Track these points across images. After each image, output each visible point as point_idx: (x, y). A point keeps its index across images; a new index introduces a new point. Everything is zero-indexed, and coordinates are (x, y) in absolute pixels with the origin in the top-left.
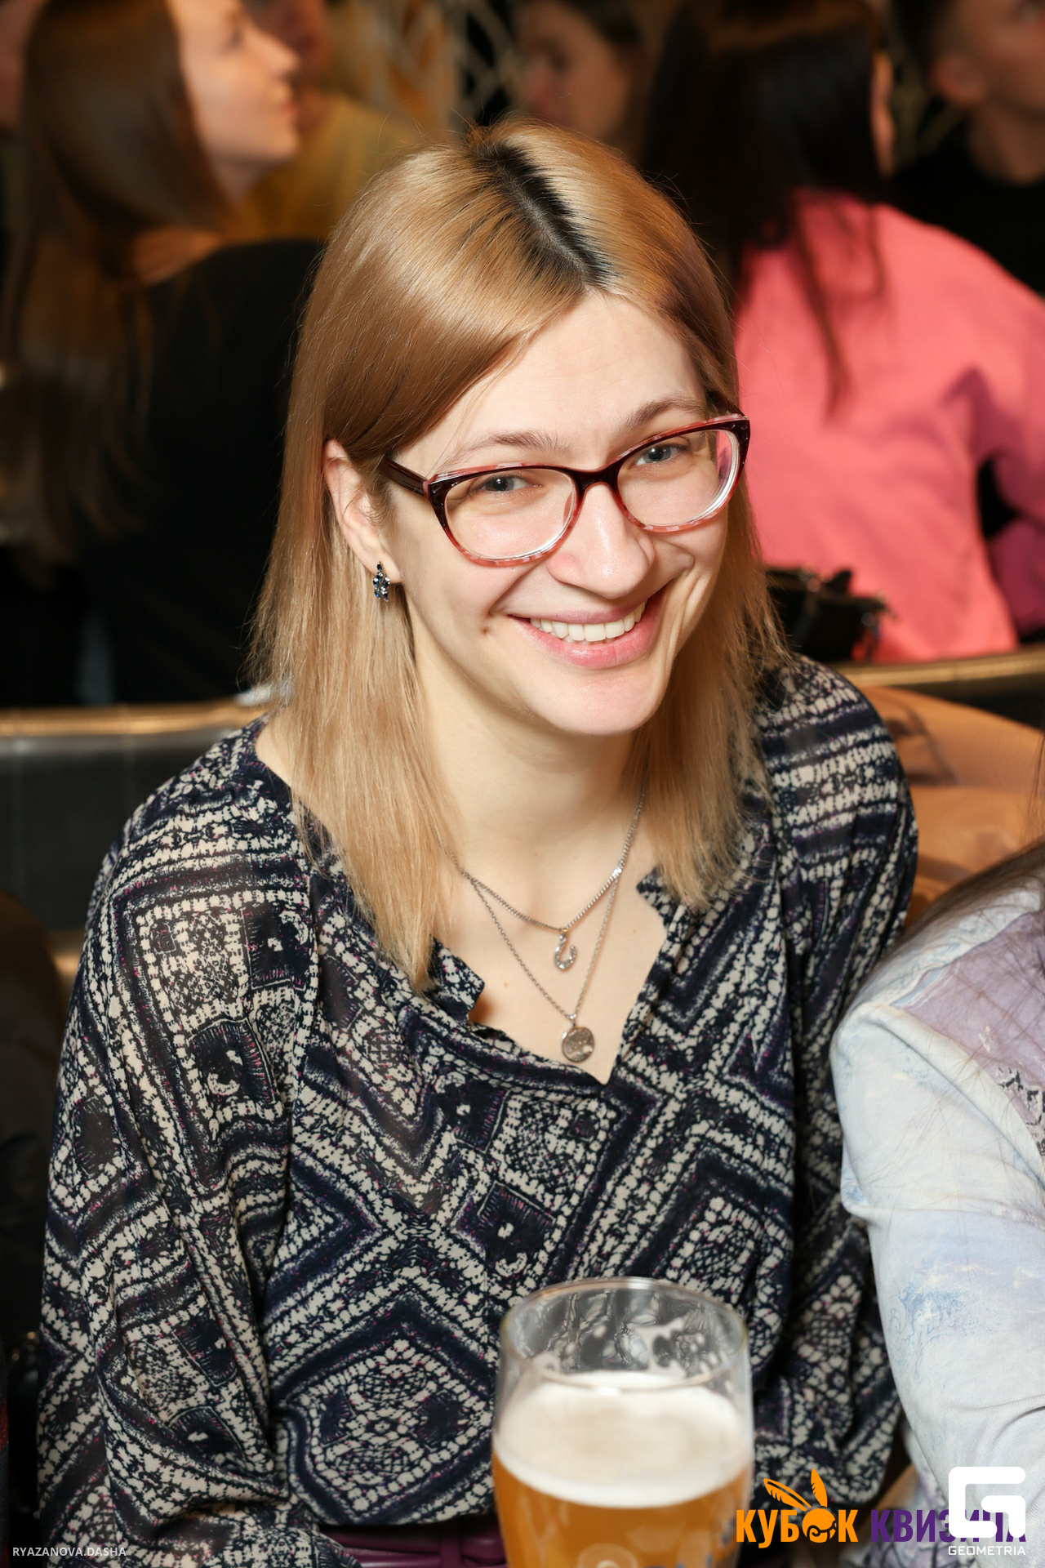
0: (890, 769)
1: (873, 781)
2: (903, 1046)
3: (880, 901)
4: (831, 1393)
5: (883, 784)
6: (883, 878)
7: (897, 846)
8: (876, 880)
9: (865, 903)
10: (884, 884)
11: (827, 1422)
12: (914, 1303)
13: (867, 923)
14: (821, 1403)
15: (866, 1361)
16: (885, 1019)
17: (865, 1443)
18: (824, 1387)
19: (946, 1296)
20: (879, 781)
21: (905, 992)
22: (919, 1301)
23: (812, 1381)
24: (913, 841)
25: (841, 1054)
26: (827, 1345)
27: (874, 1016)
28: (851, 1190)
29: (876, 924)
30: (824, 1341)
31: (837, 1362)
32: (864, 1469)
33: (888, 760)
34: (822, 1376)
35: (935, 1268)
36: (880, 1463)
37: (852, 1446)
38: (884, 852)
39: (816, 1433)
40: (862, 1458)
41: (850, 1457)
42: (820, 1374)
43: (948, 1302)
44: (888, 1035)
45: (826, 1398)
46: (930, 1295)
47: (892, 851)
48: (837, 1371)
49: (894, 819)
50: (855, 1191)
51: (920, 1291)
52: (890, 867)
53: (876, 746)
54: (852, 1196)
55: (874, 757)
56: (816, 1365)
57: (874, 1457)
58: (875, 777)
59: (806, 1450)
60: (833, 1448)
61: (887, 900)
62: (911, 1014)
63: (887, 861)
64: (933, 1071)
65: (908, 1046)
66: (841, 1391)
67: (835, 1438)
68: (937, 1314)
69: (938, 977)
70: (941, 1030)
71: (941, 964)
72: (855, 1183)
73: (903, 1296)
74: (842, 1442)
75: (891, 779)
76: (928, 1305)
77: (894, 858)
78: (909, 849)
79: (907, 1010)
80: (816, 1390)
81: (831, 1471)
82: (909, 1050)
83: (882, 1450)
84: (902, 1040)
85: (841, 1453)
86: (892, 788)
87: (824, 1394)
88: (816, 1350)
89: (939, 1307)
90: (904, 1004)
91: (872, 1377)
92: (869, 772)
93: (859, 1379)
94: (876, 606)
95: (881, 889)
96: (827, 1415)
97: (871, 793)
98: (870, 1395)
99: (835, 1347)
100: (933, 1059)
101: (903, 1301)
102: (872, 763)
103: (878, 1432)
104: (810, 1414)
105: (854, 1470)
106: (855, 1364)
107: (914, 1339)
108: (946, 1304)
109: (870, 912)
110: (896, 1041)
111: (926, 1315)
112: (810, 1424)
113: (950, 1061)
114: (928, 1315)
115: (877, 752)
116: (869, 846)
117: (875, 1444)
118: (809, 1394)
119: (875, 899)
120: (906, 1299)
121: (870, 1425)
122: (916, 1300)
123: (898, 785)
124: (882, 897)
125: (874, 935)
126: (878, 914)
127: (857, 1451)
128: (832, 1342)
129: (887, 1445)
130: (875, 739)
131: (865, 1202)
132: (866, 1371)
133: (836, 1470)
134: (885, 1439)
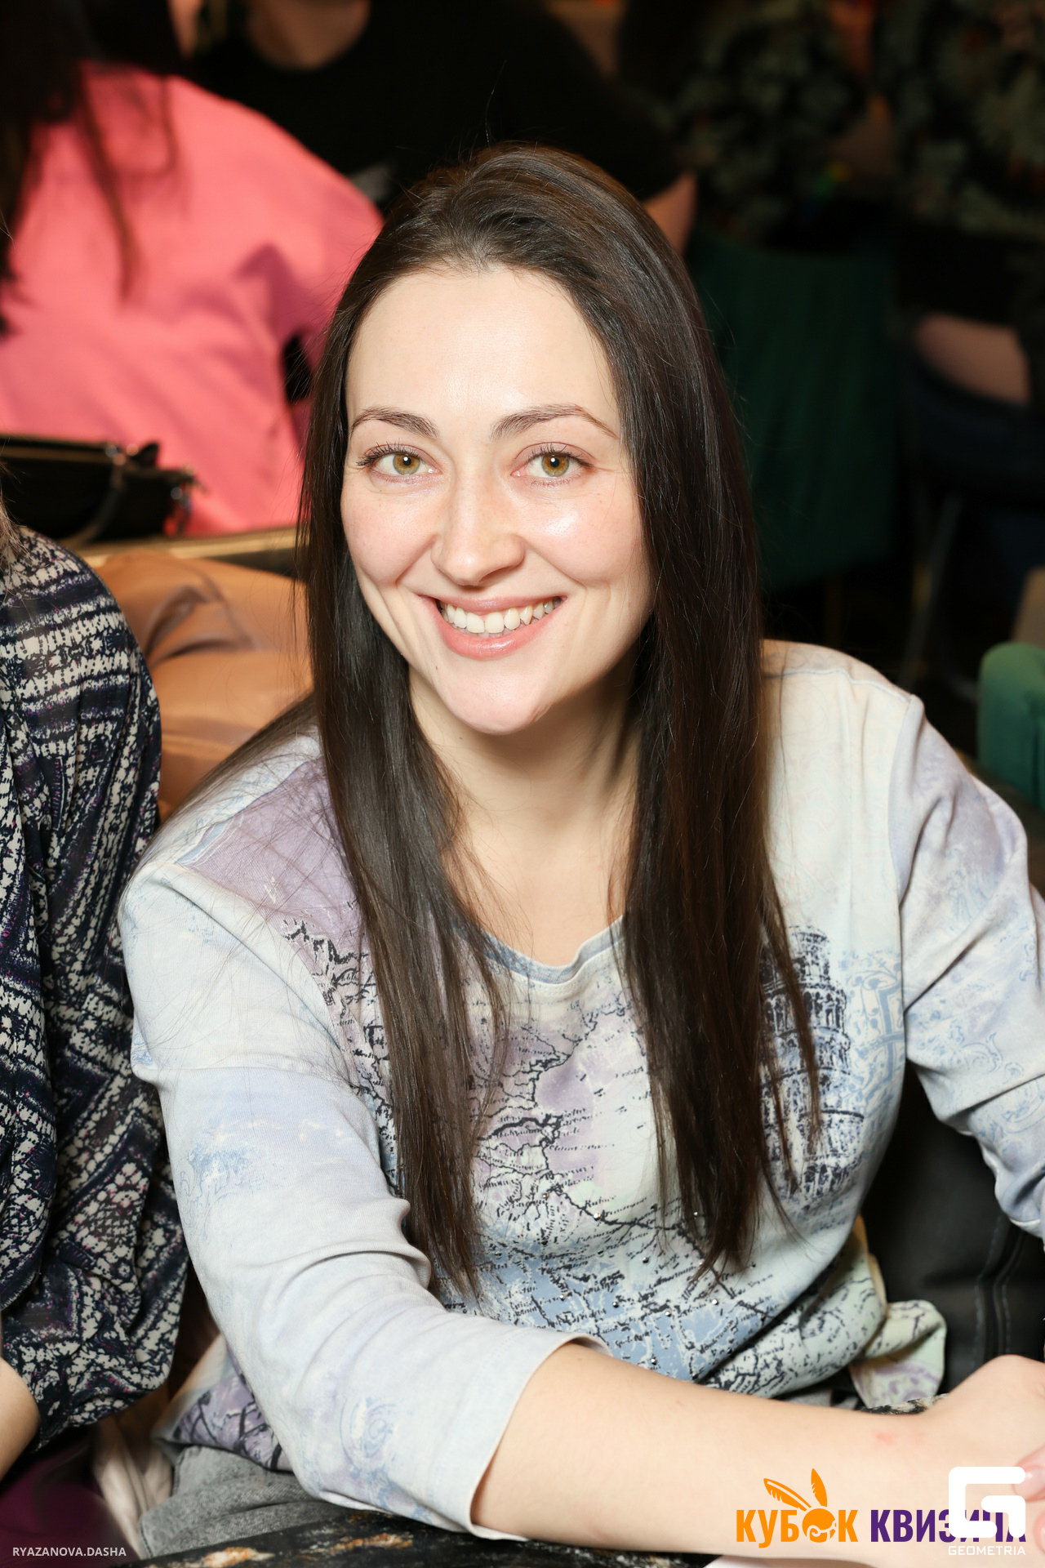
0: (118, 640)
1: (101, 652)
2: (188, 904)
3: (125, 774)
4: (117, 1282)
5: (112, 655)
6: (126, 751)
7: (136, 717)
8: (118, 753)
9: (110, 779)
10: (128, 758)
11: (114, 1309)
12: (202, 1164)
13: (115, 800)
14: (107, 1290)
15: (150, 1244)
16: (170, 878)
17: (153, 1327)
18: (108, 1276)
19: (234, 1155)
20: (107, 652)
21: (189, 849)
22: (207, 1161)
23: (96, 1271)
24: (153, 710)
25: (127, 917)
26: (112, 1234)
27: (159, 875)
28: (141, 1054)
29: (125, 799)
30: (109, 1231)
31: (122, 1251)
32: (153, 1354)
33: (115, 631)
34: (106, 1267)
35: (222, 1127)
36: (170, 1345)
37: (140, 1332)
38: (123, 725)
39: (105, 1324)
40: (151, 1344)
41: (139, 1344)
42: (103, 1265)
43: (235, 1159)
44: (173, 894)
45: (112, 1285)
46: (217, 1155)
47: (132, 723)
48: (122, 1260)
49: (128, 690)
50: (145, 1055)
51: (207, 1151)
52: (131, 739)
53: (102, 617)
54: (140, 1060)
55: (101, 629)
56: (101, 1255)
57: (162, 1340)
58: (103, 648)
59: (96, 1343)
60: (123, 1337)
61: (132, 773)
62: (196, 871)
63: (128, 734)
64: (218, 928)
65: (194, 904)
66: (127, 1280)
67: (123, 1325)
68: (224, 1173)
69: (223, 829)
70: (227, 885)
71: (225, 818)
72: (144, 1048)
73: (191, 1158)
74: (130, 1331)
75: (121, 649)
76: (215, 1164)
77: (134, 730)
78: (149, 718)
79: (192, 867)
80: (102, 1279)
81: (123, 1361)
82: (194, 907)
83: (170, 1332)
84: (188, 899)
85: (130, 1341)
86: (122, 659)
87: (109, 1281)
88: (100, 1240)
89: (226, 1166)
90: (189, 861)
91: (157, 1258)
92: (97, 644)
93: (144, 1263)
94: (184, 480)
95: (125, 763)
96: (113, 1302)
97: (99, 665)
98: (155, 1278)
99: (120, 1236)
100: (216, 914)
101: (191, 1163)
102: (99, 634)
103: (165, 1315)
104: (98, 1305)
105: (143, 1356)
106: (139, 1250)
107: (202, 1200)
108: (232, 1162)
109: (117, 787)
110: (181, 900)
111: (213, 1175)
112: (98, 1315)
113: (234, 914)
114: (216, 1175)
115: (104, 623)
116: (104, 719)
117: (163, 1326)
118: (96, 1284)
119: (121, 774)
120: (194, 1160)
121: (157, 1308)
122: (204, 1160)
123: (129, 656)
124: (128, 770)
125: (123, 811)
126: (125, 788)
127: (145, 1336)
128: (117, 1231)
129: (174, 1326)
130: (99, 611)
131: (154, 1066)
132: (150, 1254)
133: (127, 1360)
134: (173, 1319)
